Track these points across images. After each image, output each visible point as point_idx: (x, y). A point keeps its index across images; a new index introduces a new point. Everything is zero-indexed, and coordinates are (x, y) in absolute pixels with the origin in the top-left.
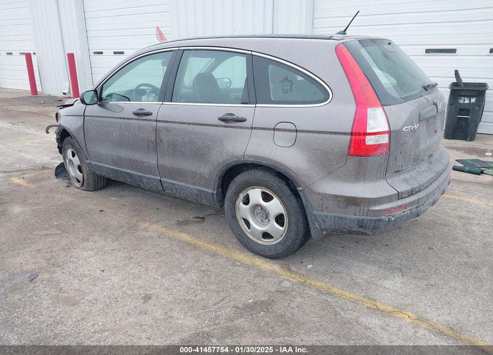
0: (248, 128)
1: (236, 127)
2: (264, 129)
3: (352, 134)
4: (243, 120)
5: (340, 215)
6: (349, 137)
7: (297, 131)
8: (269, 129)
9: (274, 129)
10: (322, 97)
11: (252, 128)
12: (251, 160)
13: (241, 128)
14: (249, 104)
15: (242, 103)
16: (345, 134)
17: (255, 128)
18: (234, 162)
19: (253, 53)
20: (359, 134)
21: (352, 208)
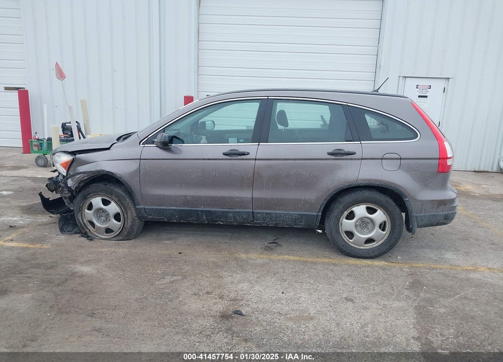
0: (358, 159)
1: (346, 159)
2: (373, 159)
3: (439, 159)
4: (354, 154)
5: (434, 213)
6: (437, 161)
7: (401, 159)
8: (377, 159)
9: (382, 159)
10: (412, 135)
11: (362, 159)
12: (364, 183)
13: (351, 159)
14: (354, 141)
15: (346, 141)
16: (435, 159)
17: (365, 159)
18: (347, 186)
19: (348, 104)
20: (444, 158)
21: (441, 207)
